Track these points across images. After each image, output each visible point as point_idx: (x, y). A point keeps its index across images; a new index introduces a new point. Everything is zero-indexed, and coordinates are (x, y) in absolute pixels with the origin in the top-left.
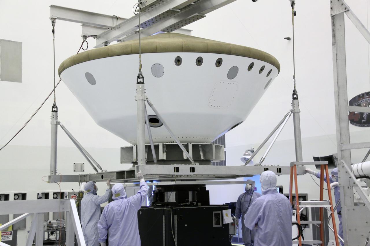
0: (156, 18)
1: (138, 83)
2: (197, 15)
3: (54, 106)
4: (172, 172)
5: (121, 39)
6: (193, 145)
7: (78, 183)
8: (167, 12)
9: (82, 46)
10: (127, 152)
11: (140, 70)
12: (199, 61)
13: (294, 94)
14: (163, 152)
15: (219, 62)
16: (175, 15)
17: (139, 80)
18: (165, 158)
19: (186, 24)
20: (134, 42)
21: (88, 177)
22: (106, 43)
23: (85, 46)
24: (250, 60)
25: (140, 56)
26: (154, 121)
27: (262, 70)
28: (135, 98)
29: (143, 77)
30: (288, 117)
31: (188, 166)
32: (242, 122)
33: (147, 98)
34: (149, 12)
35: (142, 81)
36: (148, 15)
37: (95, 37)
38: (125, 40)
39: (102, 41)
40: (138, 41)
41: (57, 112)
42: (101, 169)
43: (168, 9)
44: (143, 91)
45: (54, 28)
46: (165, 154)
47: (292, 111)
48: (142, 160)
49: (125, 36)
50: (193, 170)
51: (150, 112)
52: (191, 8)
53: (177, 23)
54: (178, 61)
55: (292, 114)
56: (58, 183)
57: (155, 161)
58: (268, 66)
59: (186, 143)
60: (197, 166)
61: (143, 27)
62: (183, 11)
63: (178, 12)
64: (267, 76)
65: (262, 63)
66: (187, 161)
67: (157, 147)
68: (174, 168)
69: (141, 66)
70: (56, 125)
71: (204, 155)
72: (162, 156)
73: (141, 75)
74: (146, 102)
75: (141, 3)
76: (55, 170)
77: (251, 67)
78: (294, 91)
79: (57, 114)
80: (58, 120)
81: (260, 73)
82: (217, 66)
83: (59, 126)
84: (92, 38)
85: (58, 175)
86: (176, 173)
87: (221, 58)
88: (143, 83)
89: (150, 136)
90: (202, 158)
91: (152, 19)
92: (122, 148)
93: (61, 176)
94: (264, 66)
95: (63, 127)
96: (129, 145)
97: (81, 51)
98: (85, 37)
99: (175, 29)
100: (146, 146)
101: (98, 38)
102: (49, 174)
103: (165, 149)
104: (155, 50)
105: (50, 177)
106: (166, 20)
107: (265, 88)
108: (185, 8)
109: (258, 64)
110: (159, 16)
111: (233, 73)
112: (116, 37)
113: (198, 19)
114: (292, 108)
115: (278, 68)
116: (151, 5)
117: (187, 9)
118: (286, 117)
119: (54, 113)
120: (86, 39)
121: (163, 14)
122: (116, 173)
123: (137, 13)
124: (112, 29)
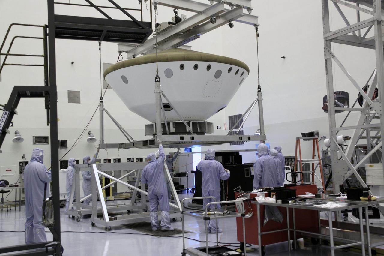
0: (167, 38)
1: (156, 81)
2: (195, 37)
3: (101, 98)
4: (179, 140)
5: (144, 53)
6: (193, 123)
7: (118, 149)
8: (174, 35)
9: (118, 59)
10: (149, 128)
11: (157, 73)
12: (196, 67)
13: (258, 88)
14: (173, 127)
15: (209, 67)
16: (180, 36)
17: (157, 80)
18: (174, 131)
19: (187, 42)
20: (152, 55)
21: (124, 145)
22: (134, 56)
23: (120, 59)
24: (230, 66)
25: (157, 64)
26: (167, 107)
27: (237, 72)
28: (154, 92)
29: (159, 78)
30: (255, 103)
31: (190, 136)
32: (225, 107)
33: (162, 92)
34: (162, 35)
35: (159, 80)
36: (162, 36)
37: (126, 52)
38: (146, 53)
39: (132, 54)
40: (156, 54)
41: (103, 102)
42: (132, 139)
43: (175, 33)
44: (159, 87)
45: (100, 47)
46: (174, 129)
47: (258, 99)
48: (159, 132)
49: (147, 51)
50: (192, 138)
51: (164, 101)
52: (190, 31)
53: (181, 42)
54: (182, 67)
55: (258, 101)
56: (106, 149)
57: (168, 133)
58: (241, 70)
59: (188, 121)
60: (195, 135)
61: (158, 45)
62: (185, 34)
63: (182, 34)
64: (241, 76)
65: (238, 68)
66: (189, 133)
67: (169, 124)
68: (181, 137)
69: (158, 70)
70: (103, 111)
71: (200, 129)
72: (173, 130)
73: (158, 76)
74: (161, 94)
75: (157, 29)
76: (103, 140)
77: (230, 70)
78: (258, 86)
79: (103, 104)
80: (104, 107)
81: (236, 74)
82: (208, 70)
83: (104, 111)
84: (125, 53)
85: (105, 144)
86: (182, 141)
87: (210, 65)
88: (159, 81)
89: (165, 116)
90: (199, 131)
91: (165, 40)
92: (146, 126)
93: (107, 144)
94: (239, 70)
95: (107, 112)
96: (150, 123)
97: (119, 61)
98: (120, 52)
99: (180, 46)
100: (162, 123)
101: (129, 53)
102: (99, 143)
103: (174, 126)
104: (167, 60)
105: (99, 145)
106: (174, 40)
107: (240, 84)
108: (186, 32)
109: (235, 68)
110: (169, 37)
111: (218, 74)
112: (140, 52)
113: (195, 39)
114: (257, 97)
115: (248, 70)
116: (164, 30)
117: (188, 32)
118: (253, 103)
119: (101, 103)
120: (121, 53)
121: (172, 36)
122: (142, 142)
123: (154, 35)
124: (138, 46)
